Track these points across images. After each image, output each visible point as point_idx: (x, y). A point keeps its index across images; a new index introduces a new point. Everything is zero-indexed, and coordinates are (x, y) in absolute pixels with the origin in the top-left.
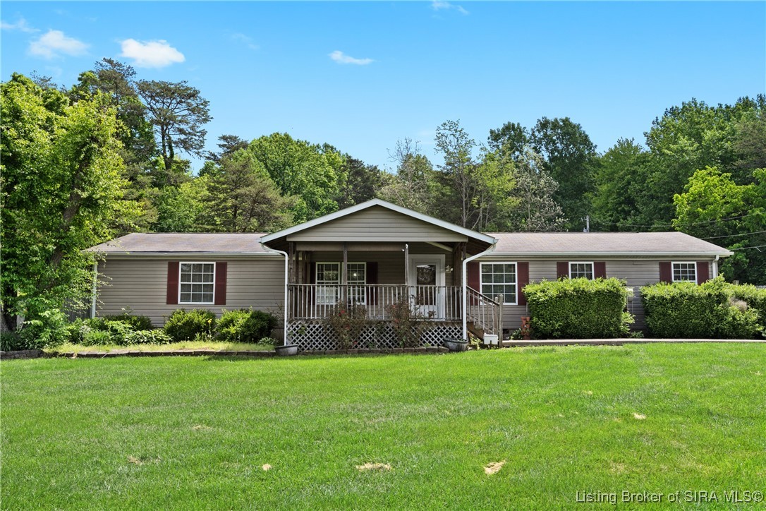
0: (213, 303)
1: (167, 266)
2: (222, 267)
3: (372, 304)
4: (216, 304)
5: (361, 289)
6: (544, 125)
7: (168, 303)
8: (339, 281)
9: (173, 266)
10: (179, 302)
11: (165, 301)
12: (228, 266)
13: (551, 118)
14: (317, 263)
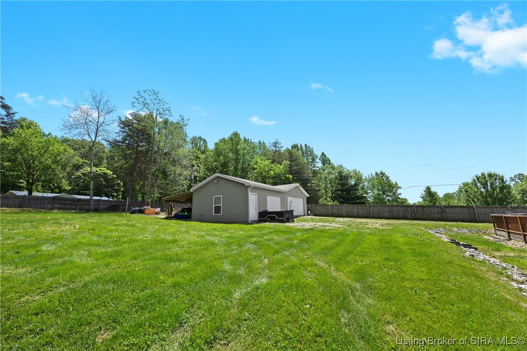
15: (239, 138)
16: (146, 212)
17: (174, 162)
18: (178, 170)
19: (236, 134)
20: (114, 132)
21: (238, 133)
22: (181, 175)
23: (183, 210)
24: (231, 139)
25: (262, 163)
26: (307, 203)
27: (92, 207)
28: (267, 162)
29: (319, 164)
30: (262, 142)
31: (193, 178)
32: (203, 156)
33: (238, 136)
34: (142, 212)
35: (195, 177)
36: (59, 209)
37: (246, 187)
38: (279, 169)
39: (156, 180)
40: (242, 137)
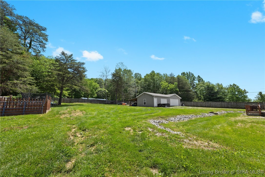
15: (154, 73)
16: (123, 104)
17: (129, 86)
18: (131, 89)
19: (153, 72)
20: (110, 77)
21: (154, 71)
22: (132, 91)
23: (134, 103)
24: (151, 74)
25: (164, 84)
26: (181, 101)
27: (107, 103)
28: (167, 83)
29: (196, 82)
30: (165, 74)
31: (136, 91)
32: (140, 82)
33: (154, 72)
34: (121, 104)
35: (137, 91)
36: (99, 103)
37: (153, 96)
38: (172, 86)
39: (124, 93)
40: (156, 72)
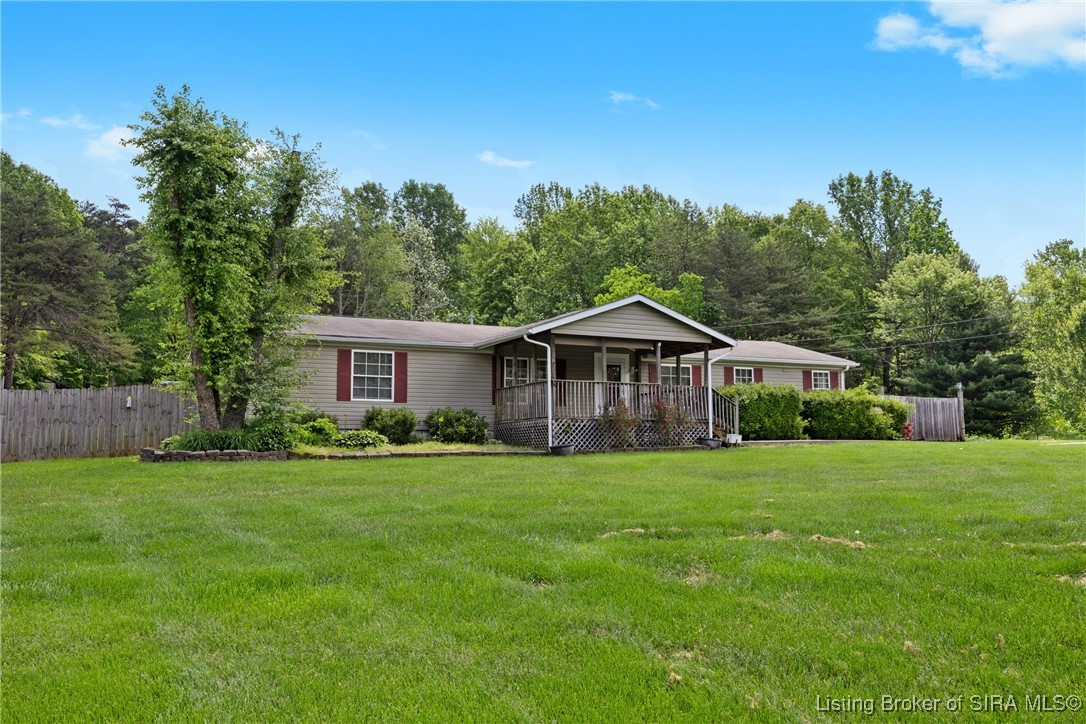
0: (393, 400)
1: (336, 354)
2: (402, 358)
3: (561, 405)
4: (396, 401)
5: (616, 387)
6: (411, 190)
7: (338, 399)
8: (527, 379)
9: (344, 356)
10: (352, 399)
11: (335, 396)
12: (409, 357)
13: (419, 181)
14: (506, 358)
